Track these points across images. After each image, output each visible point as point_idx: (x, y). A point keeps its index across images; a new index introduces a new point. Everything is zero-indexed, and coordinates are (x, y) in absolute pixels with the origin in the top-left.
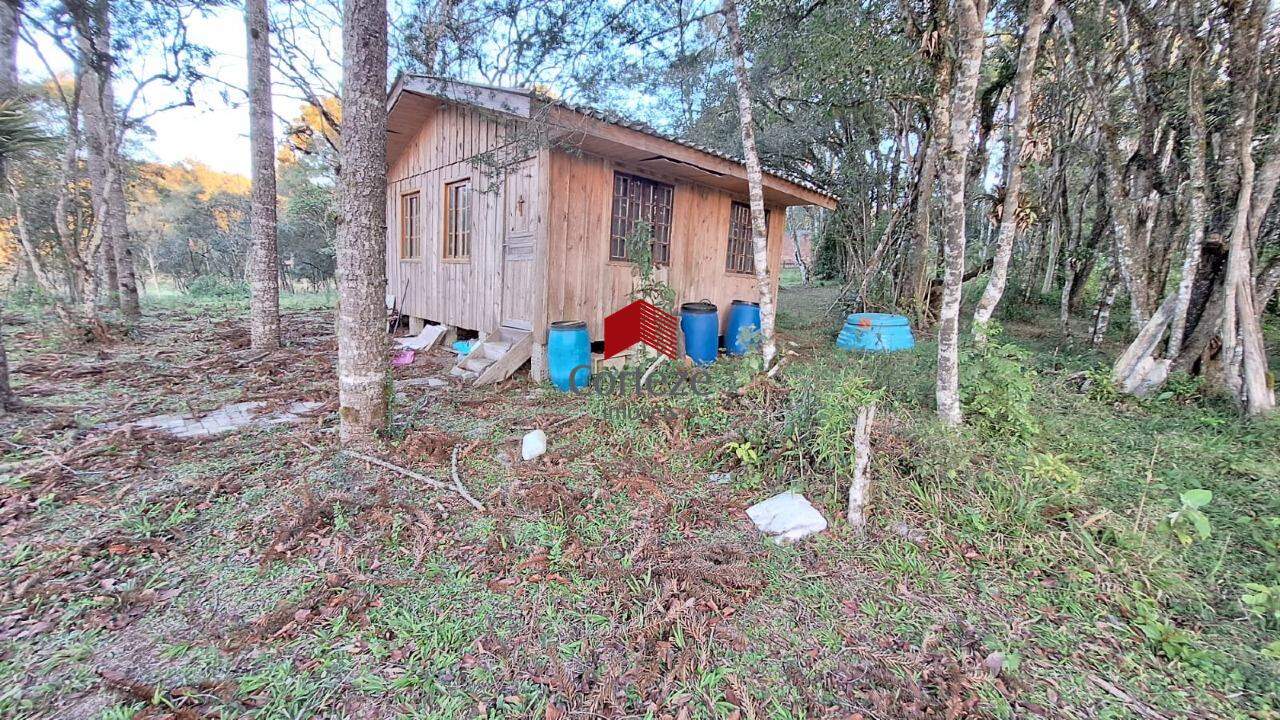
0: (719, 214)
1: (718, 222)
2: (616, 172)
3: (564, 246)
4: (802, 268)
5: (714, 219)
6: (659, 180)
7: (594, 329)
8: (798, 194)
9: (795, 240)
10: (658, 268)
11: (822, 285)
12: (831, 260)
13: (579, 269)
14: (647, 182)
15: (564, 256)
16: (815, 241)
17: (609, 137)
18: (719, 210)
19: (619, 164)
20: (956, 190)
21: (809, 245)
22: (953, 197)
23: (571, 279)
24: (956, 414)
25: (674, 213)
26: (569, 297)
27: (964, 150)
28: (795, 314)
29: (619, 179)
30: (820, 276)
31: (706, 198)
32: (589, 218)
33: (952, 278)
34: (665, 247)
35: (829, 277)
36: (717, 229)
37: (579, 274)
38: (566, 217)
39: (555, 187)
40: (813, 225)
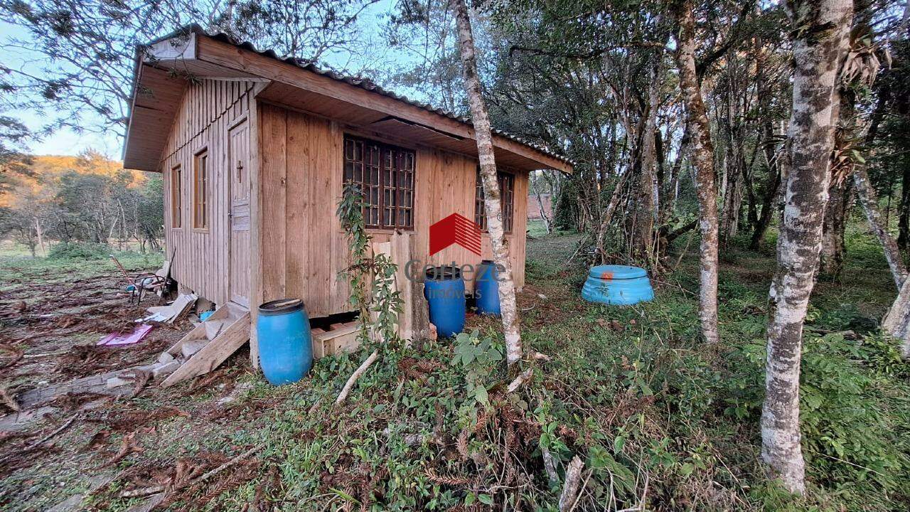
0: (465, 178)
1: (464, 186)
2: (346, 136)
3: (283, 215)
4: (546, 222)
5: (460, 183)
6: (398, 145)
7: (327, 302)
8: (537, 158)
9: (540, 200)
10: (400, 234)
11: (562, 234)
12: (566, 215)
13: (305, 238)
14: (385, 148)
15: (283, 226)
16: (554, 201)
17: (320, 90)
18: (465, 174)
19: (348, 127)
20: (820, 104)
21: (550, 204)
22: (813, 117)
23: (294, 251)
24: (796, 466)
25: (417, 177)
26: (292, 270)
27: (843, 20)
28: (542, 263)
29: (351, 144)
30: (560, 227)
31: (451, 163)
32: (315, 183)
33: (802, 259)
34: (408, 211)
35: (566, 228)
36: (464, 191)
37: (304, 244)
38: (285, 183)
39: (268, 149)
40: (552, 189)
